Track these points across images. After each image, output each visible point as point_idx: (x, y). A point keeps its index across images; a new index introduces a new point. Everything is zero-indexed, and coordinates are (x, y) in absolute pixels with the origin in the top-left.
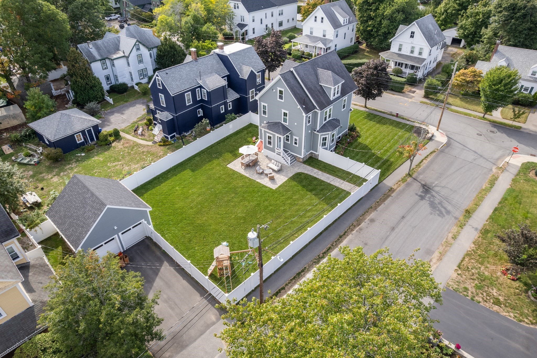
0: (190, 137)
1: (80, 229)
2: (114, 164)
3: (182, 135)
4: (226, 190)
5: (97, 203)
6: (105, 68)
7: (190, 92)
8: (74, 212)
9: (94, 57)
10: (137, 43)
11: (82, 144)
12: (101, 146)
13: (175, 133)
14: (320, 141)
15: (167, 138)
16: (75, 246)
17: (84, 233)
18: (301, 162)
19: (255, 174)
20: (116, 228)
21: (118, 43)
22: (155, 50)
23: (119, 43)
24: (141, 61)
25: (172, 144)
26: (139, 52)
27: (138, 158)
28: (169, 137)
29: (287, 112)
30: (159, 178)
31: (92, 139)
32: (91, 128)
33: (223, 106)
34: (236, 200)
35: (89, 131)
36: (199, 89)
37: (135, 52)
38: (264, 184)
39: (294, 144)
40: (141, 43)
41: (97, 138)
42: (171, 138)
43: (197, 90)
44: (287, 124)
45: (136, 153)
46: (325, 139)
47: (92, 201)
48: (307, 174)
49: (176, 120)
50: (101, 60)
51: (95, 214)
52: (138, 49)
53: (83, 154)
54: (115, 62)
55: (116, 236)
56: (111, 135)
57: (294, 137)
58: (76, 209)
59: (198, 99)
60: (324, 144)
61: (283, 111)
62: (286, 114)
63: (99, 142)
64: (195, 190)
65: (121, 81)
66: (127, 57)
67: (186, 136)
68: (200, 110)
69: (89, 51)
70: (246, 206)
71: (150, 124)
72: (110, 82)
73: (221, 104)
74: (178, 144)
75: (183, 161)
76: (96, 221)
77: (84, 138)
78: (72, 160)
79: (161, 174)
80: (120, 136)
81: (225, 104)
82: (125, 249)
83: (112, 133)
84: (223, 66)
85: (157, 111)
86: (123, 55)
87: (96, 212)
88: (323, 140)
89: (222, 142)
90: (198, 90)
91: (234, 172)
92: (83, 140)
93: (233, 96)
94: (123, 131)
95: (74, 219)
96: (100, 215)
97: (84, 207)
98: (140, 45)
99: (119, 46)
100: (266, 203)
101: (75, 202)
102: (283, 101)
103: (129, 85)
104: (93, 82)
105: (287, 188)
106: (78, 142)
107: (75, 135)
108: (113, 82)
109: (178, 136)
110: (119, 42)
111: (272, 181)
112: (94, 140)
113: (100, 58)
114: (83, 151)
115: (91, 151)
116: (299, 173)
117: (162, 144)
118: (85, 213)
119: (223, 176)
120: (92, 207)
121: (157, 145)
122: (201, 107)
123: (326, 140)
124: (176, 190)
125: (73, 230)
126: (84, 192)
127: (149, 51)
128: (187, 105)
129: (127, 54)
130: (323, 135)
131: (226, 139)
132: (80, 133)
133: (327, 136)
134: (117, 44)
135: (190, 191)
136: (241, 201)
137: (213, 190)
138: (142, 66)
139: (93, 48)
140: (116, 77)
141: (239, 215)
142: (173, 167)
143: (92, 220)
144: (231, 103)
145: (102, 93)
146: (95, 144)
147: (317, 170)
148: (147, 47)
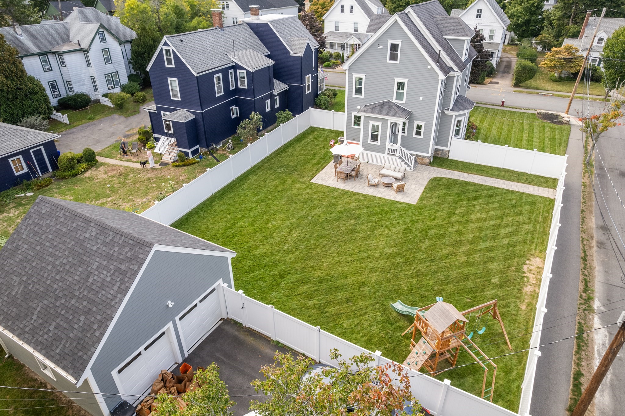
0: (223, 150)
1: (82, 318)
2: (99, 202)
3: (210, 148)
4: (333, 215)
5: (121, 246)
6: (48, 69)
7: (220, 74)
8: (55, 281)
9: (27, 49)
10: (101, 30)
11: (26, 176)
12: (64, 178)
13: (198, 146)
14: (453, 128)
15: (187, 154)
16: (75, 367)
17: (95, 326)
18: (425, 164)
19: (366, 188)
20: (170, 304)
21: (67, 33)
22: (128, 46)
23: (69, 32)
24: (108, 60)
25: (197, 162)
26: (105, 45)
27: (143, 189)
28: (189, 151)
29: (405, 81)
30: (197, 213)
31: (44, 169)
32: (42, 147)
33: (269, 101)
34: (363, 227)
35: (38, 153)
36: (232, 71)
37: (97, 45)
38: (393, 199)
39: (414, 135)
40: (107, 30)
41: (55, 167)
42: (194, 153)
43: (230, 71)
44: (404, 102)
45: (135, 182)
46: (459, 123)
47: (105, 244)
48: (449, 179)
49: (201, 120)
50: (39, 55)
51: (123, 273)
52: (103, 39)
53: (30, 194)
54: (66, 57)
55: (170, 324)
56: (79, 161)
57: (416, 123)
58: (58, 272)
59: (231, 89)
60: (457, 133)
61: (397, 80)
62: (403, 84)
63: (58, 173)
64: (277, 223)
65: (77, 89)
66: (85, 51)
67: (217, 150)
68: (234, 107)
69: (18, 39)
70: (388, 236)
71: (148, 140)
72: (57, 93)
73: (266, 98)
74: (208, 162)
75: (231, 183)
76: (128, 288)
77: (29, 166)
78: (7, 206)
79: (199, 205)
80: (97, 162)
81: (271, 97)
82: (186, 356)
83: (82, 157)
84: (259, 42)
85: (162, 112)
86: (79, 48)
87: (123, 267)
88: (457, 126)
89: (281, 152)
90: (231, 73)
91: (332, 190)
92: (26, 170)
93: (279, 87)
94: (101, 155)
95: (57, 298)
96: (137, 272)
97: (82, 262)
98: (106, 33)
99: (69, 36)
100: (419, 226)
101: (51, 255)
102: (398, 62)
103: (93, 98)
104: (30, 85)
105: (434, 200)
106: (17, 174)
107: (10, 160)
108: (64, 94)
109: (204, 150)
110: (68, 30)
111: (401, 193)
112: (48, 170)
113: (37, 51)
114: (28, 188)
115: (46, 188)
116: (436, 178)
117: (181, 164)
118: (88, 277)
119: (316, 196)
120: (110, 258)
121: (170, 167)
122: (235, 102)
123: (460, 126)
124: (242, 227)
125: (57, 327)
126: (77, 229)
127: (120, 45)
128: (217, 95)
129: (84, 46)
130: (456, 116)
131: (286, 148)
132: (20, 157)
133: (462, 118)
134: (64, 34)
135: (270, 225)
136: (373, 228)
137: (310, 218)
138: (110, 68)
139: (23, 34)
140: (68, 84)
141: (386, 251)
142: (216, 193)
143: (115, 288)
144: (277, 97)
145: (47, 105)
146: (51, 177)
147: (459, 172)
148: (118, 39)
